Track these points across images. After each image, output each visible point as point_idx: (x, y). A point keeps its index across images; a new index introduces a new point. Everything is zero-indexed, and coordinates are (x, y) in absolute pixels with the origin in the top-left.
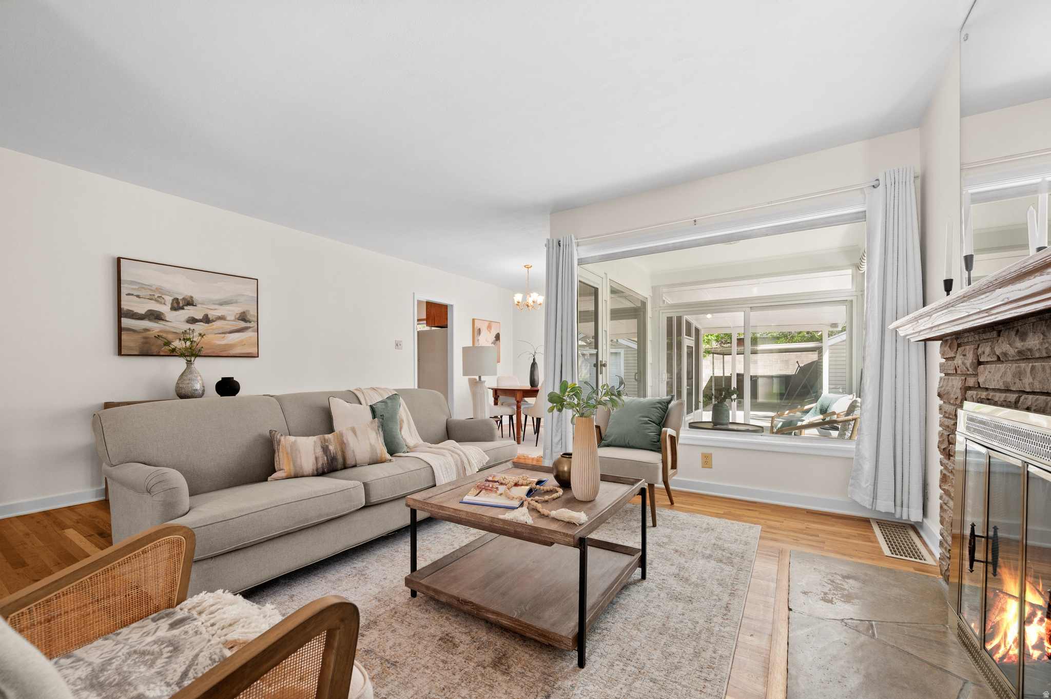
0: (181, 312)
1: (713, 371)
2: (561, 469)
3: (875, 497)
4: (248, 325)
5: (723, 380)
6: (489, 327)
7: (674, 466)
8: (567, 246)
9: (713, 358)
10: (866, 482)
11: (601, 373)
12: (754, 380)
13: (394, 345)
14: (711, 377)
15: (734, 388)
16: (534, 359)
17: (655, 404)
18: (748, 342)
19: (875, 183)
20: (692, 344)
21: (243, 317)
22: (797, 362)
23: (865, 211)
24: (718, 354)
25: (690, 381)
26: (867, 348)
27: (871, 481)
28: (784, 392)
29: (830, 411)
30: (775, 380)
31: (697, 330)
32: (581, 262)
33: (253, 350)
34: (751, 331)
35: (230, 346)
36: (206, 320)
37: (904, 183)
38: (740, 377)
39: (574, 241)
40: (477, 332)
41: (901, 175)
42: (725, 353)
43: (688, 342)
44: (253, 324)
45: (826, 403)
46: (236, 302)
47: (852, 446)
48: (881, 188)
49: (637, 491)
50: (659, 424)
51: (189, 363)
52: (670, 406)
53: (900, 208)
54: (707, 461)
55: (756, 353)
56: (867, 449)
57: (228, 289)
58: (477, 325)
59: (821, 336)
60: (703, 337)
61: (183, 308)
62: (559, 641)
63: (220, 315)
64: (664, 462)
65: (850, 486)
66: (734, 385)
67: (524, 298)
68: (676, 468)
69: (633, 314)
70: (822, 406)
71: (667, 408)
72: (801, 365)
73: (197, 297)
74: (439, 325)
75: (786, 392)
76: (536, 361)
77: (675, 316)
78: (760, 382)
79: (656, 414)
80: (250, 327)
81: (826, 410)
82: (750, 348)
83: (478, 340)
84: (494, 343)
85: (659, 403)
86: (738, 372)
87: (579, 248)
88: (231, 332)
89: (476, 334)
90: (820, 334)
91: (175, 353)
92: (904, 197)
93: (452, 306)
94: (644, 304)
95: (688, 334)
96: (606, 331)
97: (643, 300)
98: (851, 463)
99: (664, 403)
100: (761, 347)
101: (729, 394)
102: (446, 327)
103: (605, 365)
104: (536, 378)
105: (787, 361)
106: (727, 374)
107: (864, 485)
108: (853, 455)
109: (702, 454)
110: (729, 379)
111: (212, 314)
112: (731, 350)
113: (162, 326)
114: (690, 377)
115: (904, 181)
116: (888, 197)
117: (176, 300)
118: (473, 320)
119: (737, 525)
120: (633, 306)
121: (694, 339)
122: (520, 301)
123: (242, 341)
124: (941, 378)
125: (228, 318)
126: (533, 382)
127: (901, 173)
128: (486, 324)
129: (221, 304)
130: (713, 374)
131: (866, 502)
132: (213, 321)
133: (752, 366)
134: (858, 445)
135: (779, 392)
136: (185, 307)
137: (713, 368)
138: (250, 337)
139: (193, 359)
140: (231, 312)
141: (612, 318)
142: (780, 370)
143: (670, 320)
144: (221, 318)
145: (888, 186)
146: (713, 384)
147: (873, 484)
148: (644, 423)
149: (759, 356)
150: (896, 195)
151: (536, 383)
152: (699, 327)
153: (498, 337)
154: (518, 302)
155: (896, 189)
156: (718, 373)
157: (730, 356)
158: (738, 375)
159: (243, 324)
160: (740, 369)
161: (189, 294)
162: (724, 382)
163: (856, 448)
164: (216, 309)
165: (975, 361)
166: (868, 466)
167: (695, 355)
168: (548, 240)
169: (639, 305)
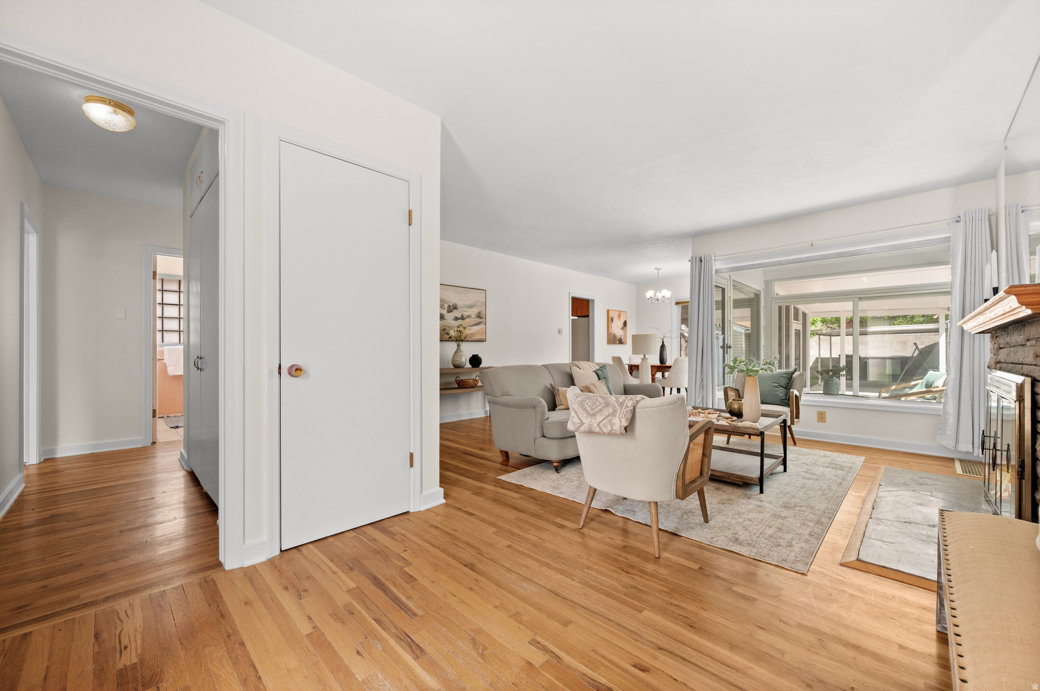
0: (452, 313)
1: (820, 352)
2: (733, 407)
3: (957, 442)
4: (481, 320)
5: (831, 361)
6: (619, 316)
7: (797, 417)
8: (708, 262)
9: (819, 339)
10: (950, 431)
11: (727, 353)
12: (864, 363)
13: (557, 332)
14: (817, 358)
15: (843, 366)
16: (663, 342)
17: (782, 374)
18: (856, 323)
19: (958, 219)
20: (800, 327)
21: (479, 316)
22: (915, 344)
23: (950, 237)
24: (824, 335)
25: (798, 361)
26: (951, 336)
27: (954, 429)
28: (899, 373)
29: (934, 385)
30: (888, 362)
31: (804, 315)
32: (717, 271)
33: (483, 337)
34: (861, 315)
35: (473, 334)
36: (463, 318)
37: (980, 220)
38: (849, 358)
39: (713, 258)
40: (610, 320)
41: (977, 215)
42: (833, 334)
43: (796, 326)
44: (484, 320)
45: (931, 380)
46: (476, 306)
47: (941, 407)
48: (962, 223)
49: (781, 421)
50: (786, 388)
51: (459, 346)
52: (794, 376)
53: (977, 238)
54: (821, 417)
55: (866, 335)
56: (951, 408)
57: (472, 297)
58: (611, 314)
59: (938, 318)
60: (810, 319)
61: (452, 312)
62: (751, 480)
63: (468, 314)
64: (792, 412)
65: (939, 435)
66: (843, 363)
67: (655, 295)
68: (799, 418)
69: (748, 303)
70: (927, 382)
71: (792, 377)
72: (920, 347)
73: (459, 304)
74: (581, 315)
75: (901, 374)
76: (665, 343)
77: (784, 306)
78: (871, 362)
79: (783, 382)
80: (482, 322)
81: (931, 385)
82: (859, 329)
83: (611, 327)
84: (622, 329)
85: (786, 374)
86: (847, 354)
87: (716, 262)
88: (473, 325)
89: (610, 322)
90: (936, 317)
91: (451, 340)
92: (980, 230)
93: (593, 301)
94: (758, 295)
95: (796, 318)
96: (730, 321)
97: (757, 293)
98: (939, 418)
99: (789, 373)
100: (871, 329)
101: (836, 372)
102: (588, 316)
103: (730, 347)
104: (665, 357)
105: (905, 343)
106: (835, 355)
107: (949, 433)
108: (941, 413)
109: (818, 412)
110: (838, 360)
111: (465, 314)
112: (840, 332)
113: (443, 323)
114: (798, 358)
115: (980, 219)
116: (967, 230)
117: (449, 306)
118: (608, 311)
119: (846, 456)
120: (747, 297)
121: (801, 323)
122: (653, 296)
123: (478, 331)
124: (991, 358)
125: (472, 317)
126: (662, 360)
127: (977, 213)
128: (617, 313)
129: (469, 308)
130: (820, 355)
131: (950, 444)
132: (466, 319)
133: (860, 347)
134: (945, 405)
135: (891, 374)
136: (453, 311)
137: (820, 350)
138: (482, 328)
139: (460, 343)
140: (473, 312)
141: (735, 307)
142: (896, 351)
143: (780, 308)
144: (469, 316)
145: (968, 223)
146: (819, 365)
147: (956, 432)
148: (775, 387)
149: (869, 338)
150: (974, 229)
151: (665, 361)
152: (806, 311)
153: (625, 324)
154: (651, 297)
155: (974, 225)
156: (825, 354)
157: (839, 337)
158: (847, 356)
159: (479, 320)
160: (849, 350)
161: (455, 302)
162: (831, 364)
163: (943, 407)
164: (466, 311)
165: (998, 347)
166: (952, 420)
167: (802, 336)
168: (692, 258)
169: (752, 296)
